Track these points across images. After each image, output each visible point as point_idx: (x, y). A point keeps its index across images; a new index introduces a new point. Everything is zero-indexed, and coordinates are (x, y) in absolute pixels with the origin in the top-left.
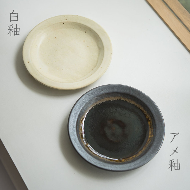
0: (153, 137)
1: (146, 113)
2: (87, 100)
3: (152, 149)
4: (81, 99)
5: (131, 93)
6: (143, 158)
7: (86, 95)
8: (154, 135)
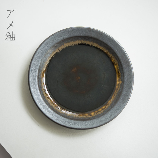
0: (121, 83)
1: (111, 56)
2: (45, 50)
3: (121, 98)
4: (39, 50)
5: (93, 36)
6: (113, 110)
7: (43, 44)
8: (122, 81)
